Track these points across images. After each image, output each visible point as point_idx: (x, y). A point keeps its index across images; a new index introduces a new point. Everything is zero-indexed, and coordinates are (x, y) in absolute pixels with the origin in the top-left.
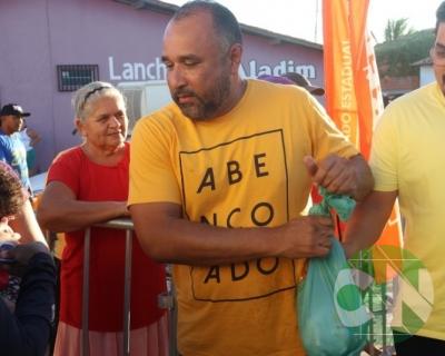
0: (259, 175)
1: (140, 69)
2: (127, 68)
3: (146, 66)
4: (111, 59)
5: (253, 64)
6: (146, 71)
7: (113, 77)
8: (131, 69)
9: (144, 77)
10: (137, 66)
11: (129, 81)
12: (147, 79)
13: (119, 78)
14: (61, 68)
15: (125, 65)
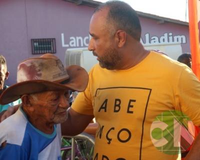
0: (128, 112)
1: (80, 40)
2: (72, 40)
3: (83, 39)
4: (63, 35)
5: (147, 36)
6: (84, 41)
7: (64, 45)
8: (74, 40)
9: (82, 45)
10: (78, 38)
11: (74, 47)
12: (84, 46)
13: (67, 46)
14: (33, 41)
15: (71, 38)
